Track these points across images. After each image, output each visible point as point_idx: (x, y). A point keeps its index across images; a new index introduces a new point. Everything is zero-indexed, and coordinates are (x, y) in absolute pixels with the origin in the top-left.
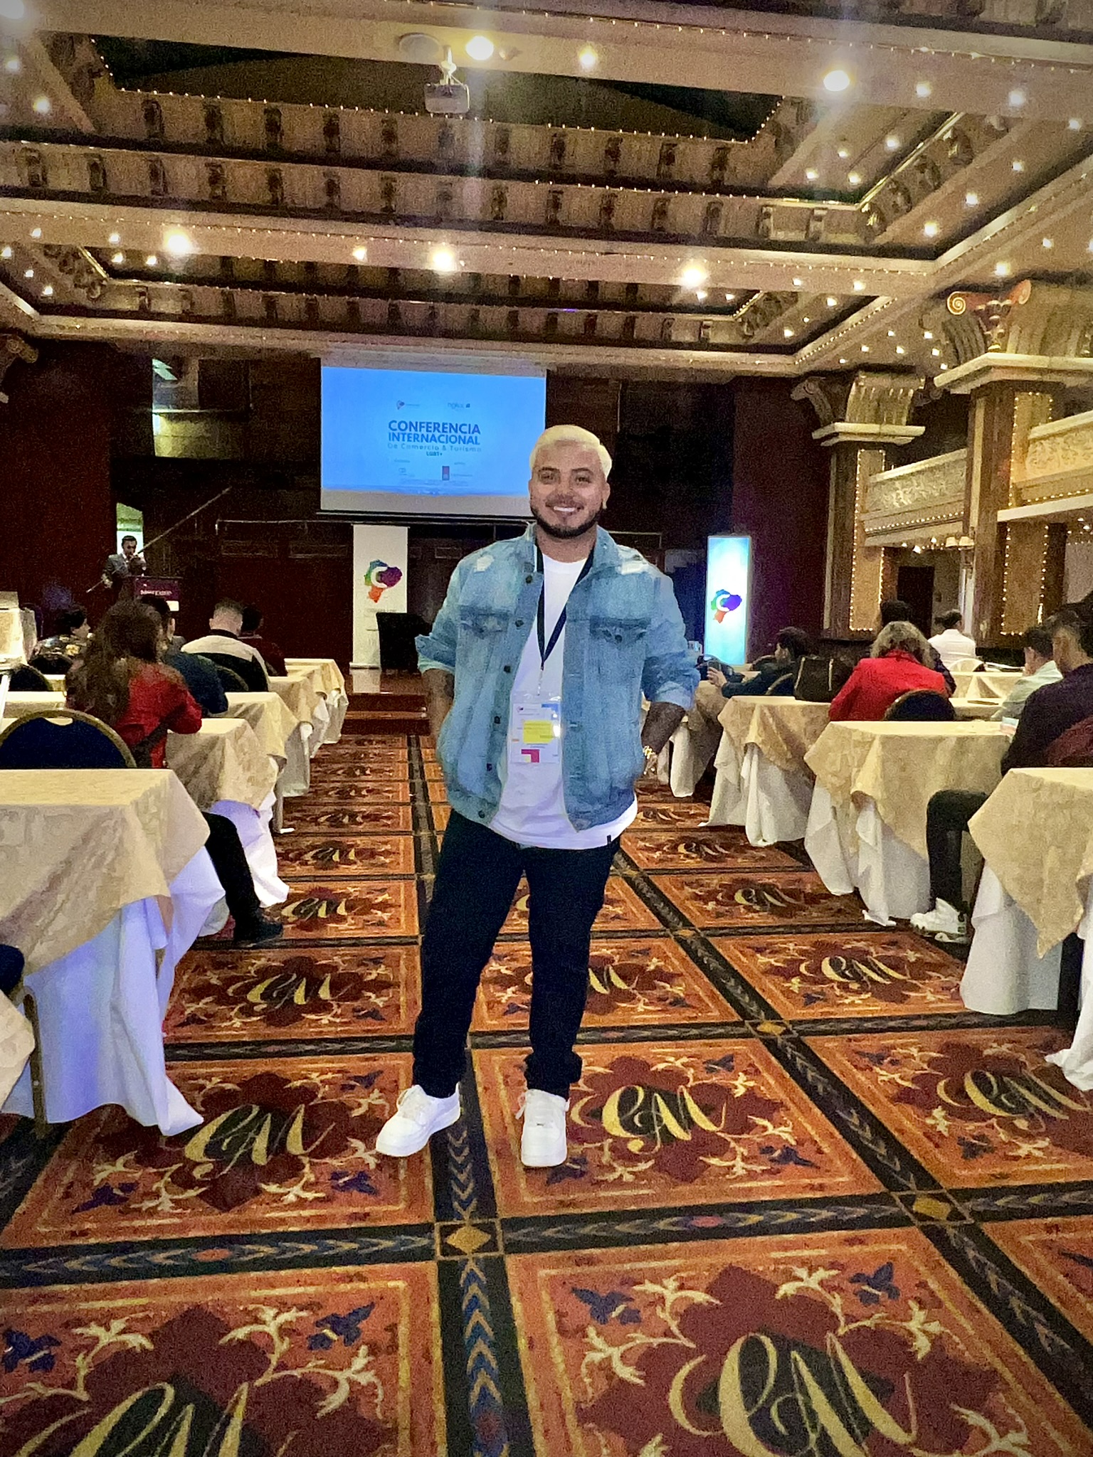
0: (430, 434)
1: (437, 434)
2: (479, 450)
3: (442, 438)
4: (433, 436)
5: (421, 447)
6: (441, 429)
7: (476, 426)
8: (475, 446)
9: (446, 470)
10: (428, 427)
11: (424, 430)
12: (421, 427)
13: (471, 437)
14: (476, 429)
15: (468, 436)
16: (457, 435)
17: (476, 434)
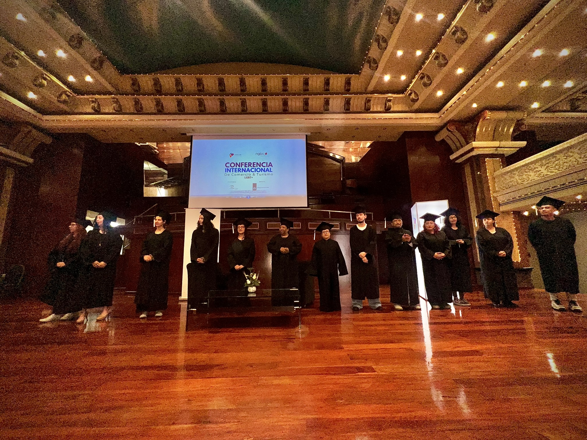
0: (247, 168)
1: (250, 168)
3: (253, 170)
5: (242, 175)
7: (270, 163)
8: (271, 173)
9: (255, 185)
10: (245, 165)
12: (242, 165)
13: (267, 169)
16: (260, 168)
17: (270, 167)
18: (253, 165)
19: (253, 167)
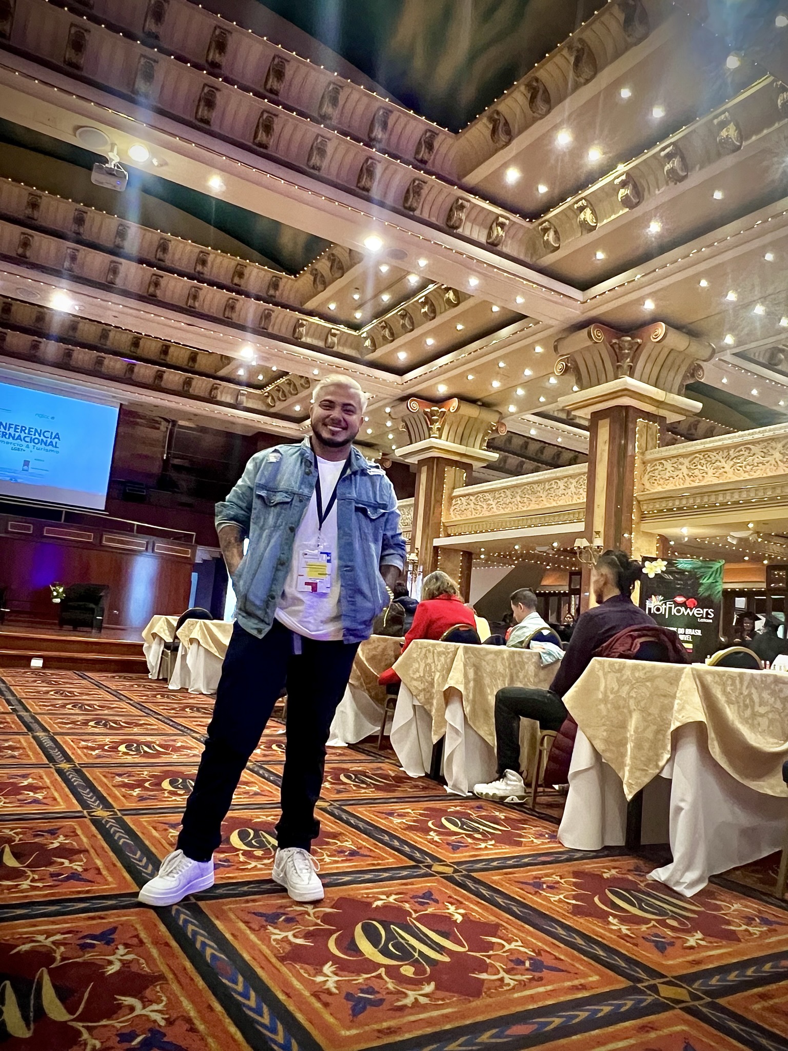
0: (17, 434)
1: (23, 435)
2: (58, 452)
3: (27, 439)
4: (20, 436)
5: (8, 443)
6: (27, 431)
7: (57, 434)
8: (57, 449)
9: (26, 463)
10: (16, 428)
11: (12, 431)
12: (10, 427)
13: (51, 442)
14: (57, 436)
15: (49, 440)
16: (40, 438)
17: (56, 440)
18: (29, 431)
19: (29, 434)
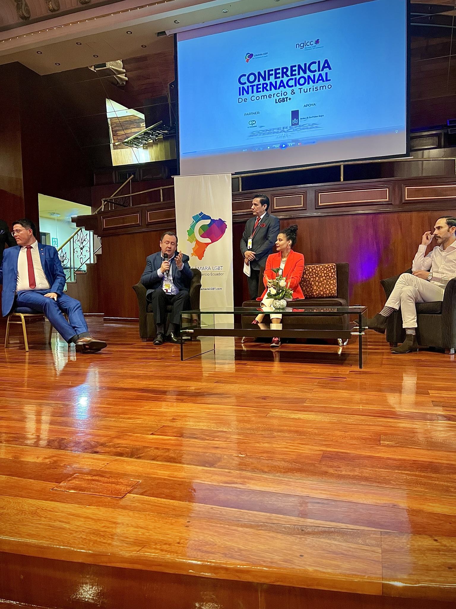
0: (279, 81)
1: (285, 79)
2: (329, 87)
3: (290, 83)
4: (282, 81)
5: (270, 96)
7: (326, 61)
8: (326, 84)
11: (272, 78)
14: (327, 65)
16: (306, 76)
17: (326, 70)
18: (292, 71)
19: (292, 75)
